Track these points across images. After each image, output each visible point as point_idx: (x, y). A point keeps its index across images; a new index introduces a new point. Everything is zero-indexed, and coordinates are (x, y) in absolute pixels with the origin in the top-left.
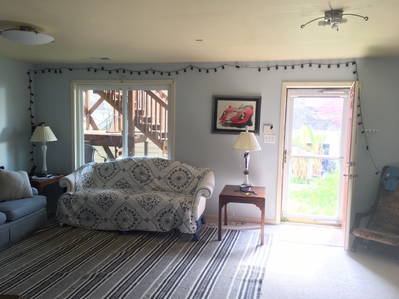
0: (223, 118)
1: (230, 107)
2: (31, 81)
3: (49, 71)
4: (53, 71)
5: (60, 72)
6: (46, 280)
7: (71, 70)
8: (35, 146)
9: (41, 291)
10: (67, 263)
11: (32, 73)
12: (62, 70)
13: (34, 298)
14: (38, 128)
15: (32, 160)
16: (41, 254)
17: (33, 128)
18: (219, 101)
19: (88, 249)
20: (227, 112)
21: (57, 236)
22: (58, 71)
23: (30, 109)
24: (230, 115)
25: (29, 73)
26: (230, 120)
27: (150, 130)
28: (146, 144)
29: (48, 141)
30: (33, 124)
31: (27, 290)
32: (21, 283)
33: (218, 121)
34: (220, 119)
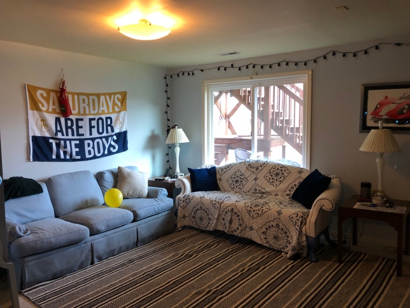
0: (376, 113)
1: (386, 98)
2: (167, 85)
3: (183, 74)
4: (186, 74)
5: (193, 74)
6: (161, 289)
7: (202, 71)
8: (170, 148)
9: (153, 301)
10: (185, 272)
11: (168, 77)
12: (194, 72)
13: (146, 307)
14: (172, 130)
15: (168, 161)
16: (163, 258)
17: (168, 131)
18: (370, 92)
19: (209, 259)
20: (381, 104)
21: (182, 240)
22: (191, 73)
23: (166, 112)
24: (386, 108)
25: (165, 78)
26: (387, 114)
27: (287, 133)
28: (284, 147)
29: (181, 142)
30: (169, 127)
31: (140, 297)
32: (136, 287)
33: (369, 117)
34: (371, 114)
